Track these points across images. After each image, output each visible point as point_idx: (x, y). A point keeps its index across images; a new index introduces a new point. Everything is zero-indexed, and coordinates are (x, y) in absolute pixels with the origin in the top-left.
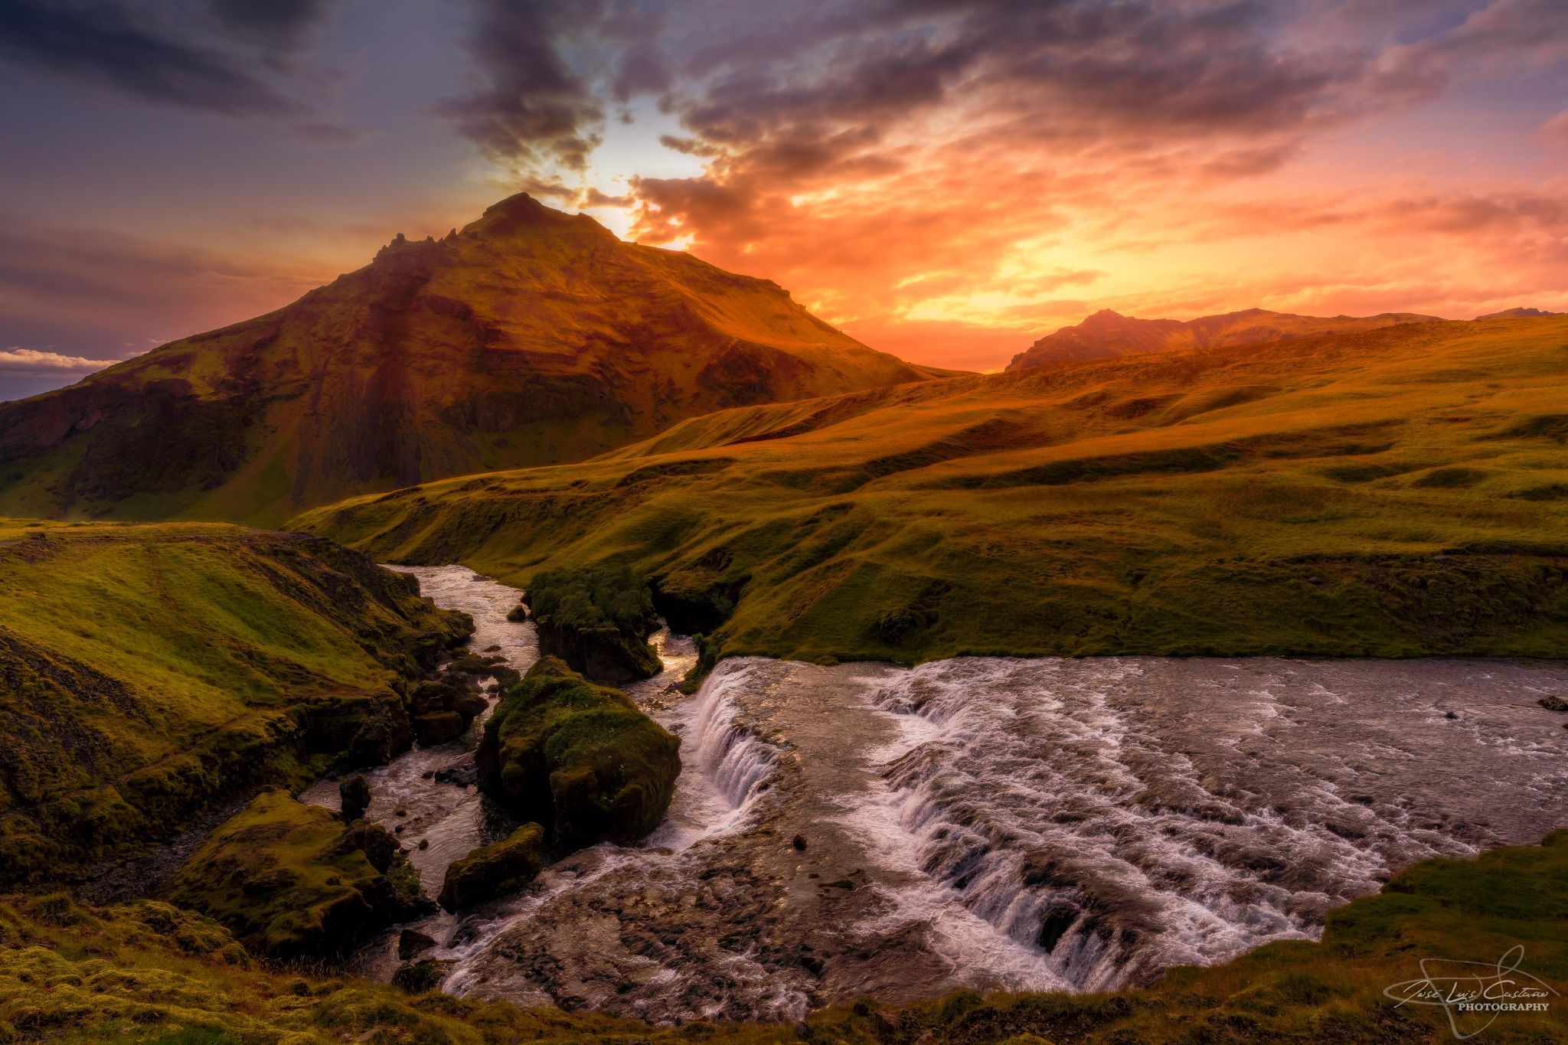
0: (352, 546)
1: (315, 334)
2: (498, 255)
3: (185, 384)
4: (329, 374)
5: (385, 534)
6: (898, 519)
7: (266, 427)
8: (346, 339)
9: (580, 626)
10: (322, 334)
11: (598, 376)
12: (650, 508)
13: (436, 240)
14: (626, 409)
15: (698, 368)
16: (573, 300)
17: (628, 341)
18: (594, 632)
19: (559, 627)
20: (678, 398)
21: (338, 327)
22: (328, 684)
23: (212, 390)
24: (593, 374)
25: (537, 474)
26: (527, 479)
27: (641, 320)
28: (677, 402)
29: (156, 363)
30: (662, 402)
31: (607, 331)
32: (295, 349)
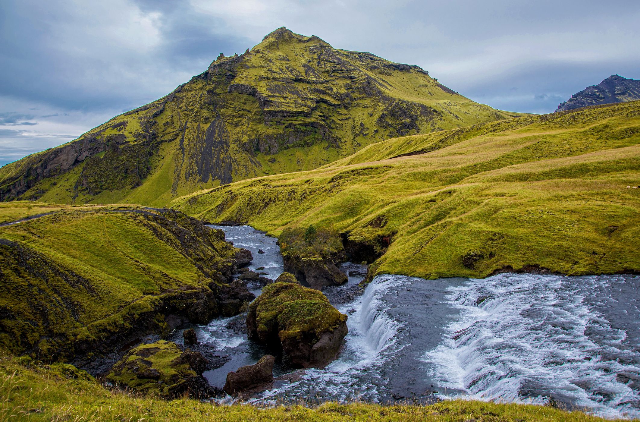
0: (196, 216)
1: (181, 108)
2: (270, 61)
3: (123, 136)
4: (188, 128)
5: (212, 209)
6: (480, 199)
7: (159, 156)
8: (196, 110)
9: (303, 257)
10: (184, 108)
11: (323, 123)
12: (345, 194)
13: (239, 55)
14: (338, 140)
15: (377, 116)
16: (309, 83)
17: (339, 103)
18: (310, 260)
19: (293, 258)
20: (366, 133)
21: (192, 103)
22: (179, 284)
23: (134, 139)
24: (320, 122)
25: (287, 177)
26: (282, 179)
27: (345, 91)
28: (365, 135)
29: (110, 127)
30: (357, 135)
31: (328, 98)
32: (172, 116)
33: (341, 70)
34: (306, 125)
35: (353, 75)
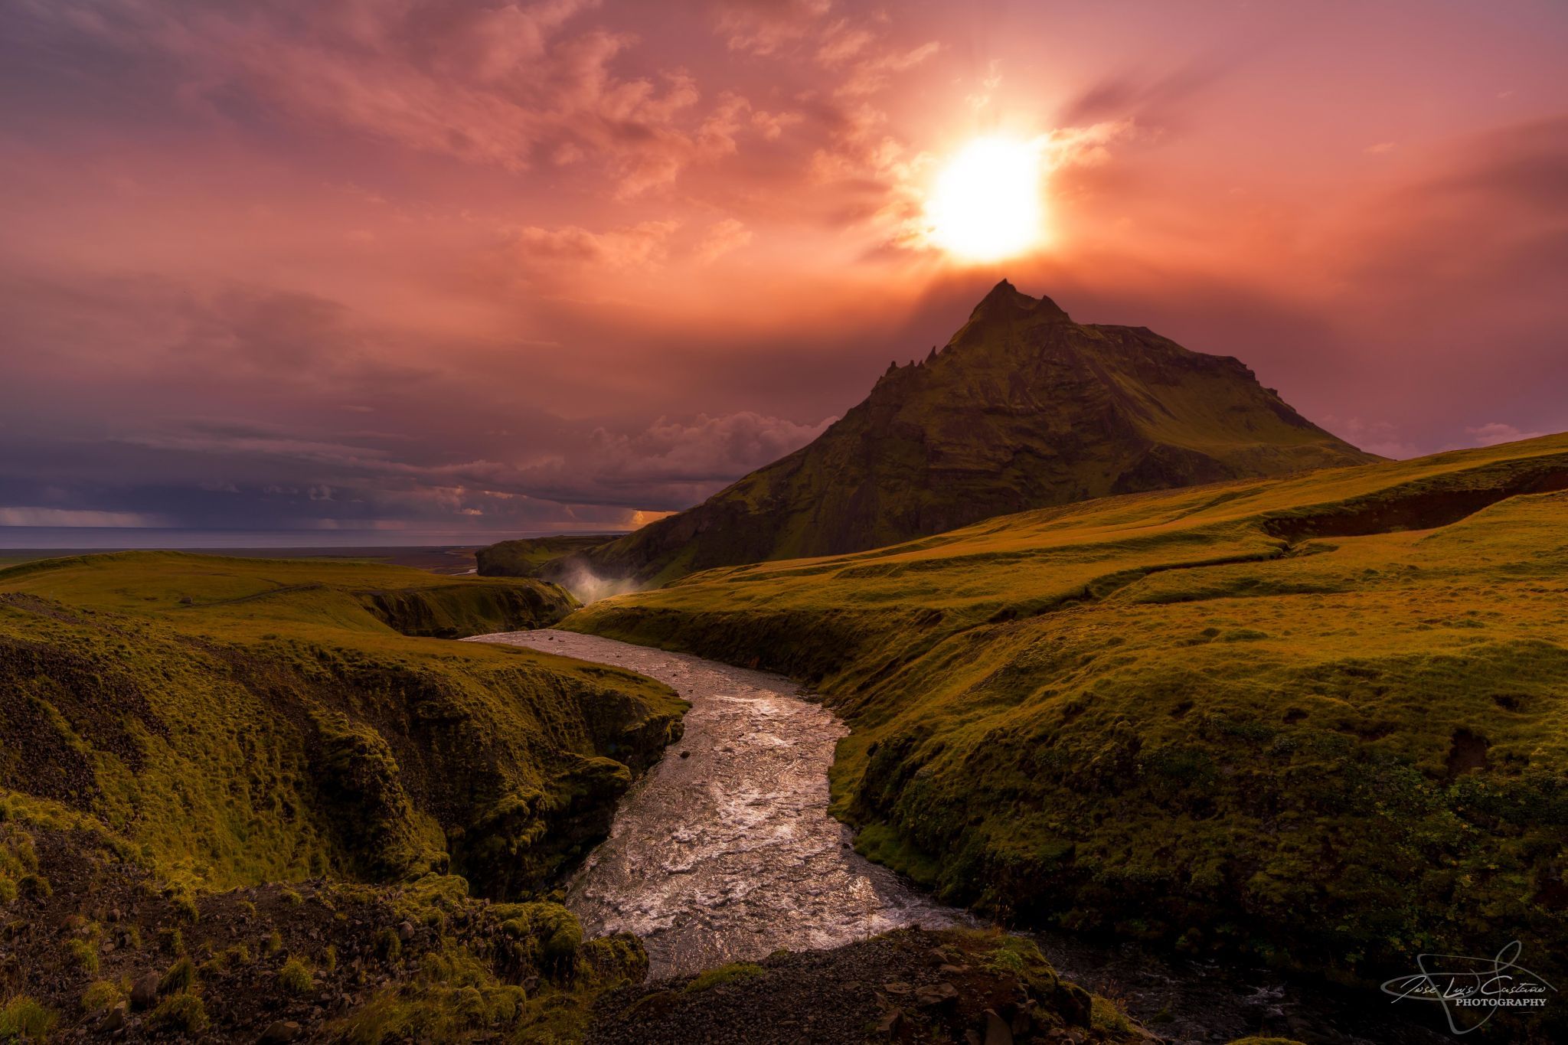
1: (825, 463)
3: (745, 503)
4: (828, 493)
8: (843, 466)
10: (828, 462)
11: (1017, 489)
13: (917, 363)
15: (1116, 476)
16: (1010, 414)
17: (1055, 453)
21: (839, 455)
23: (757, 507)
27: (1070, 429)
31: (1036, 444)
32: (810, 476)
33: (1070, 383)
34: (990, 492)
35: (1087, 394)
